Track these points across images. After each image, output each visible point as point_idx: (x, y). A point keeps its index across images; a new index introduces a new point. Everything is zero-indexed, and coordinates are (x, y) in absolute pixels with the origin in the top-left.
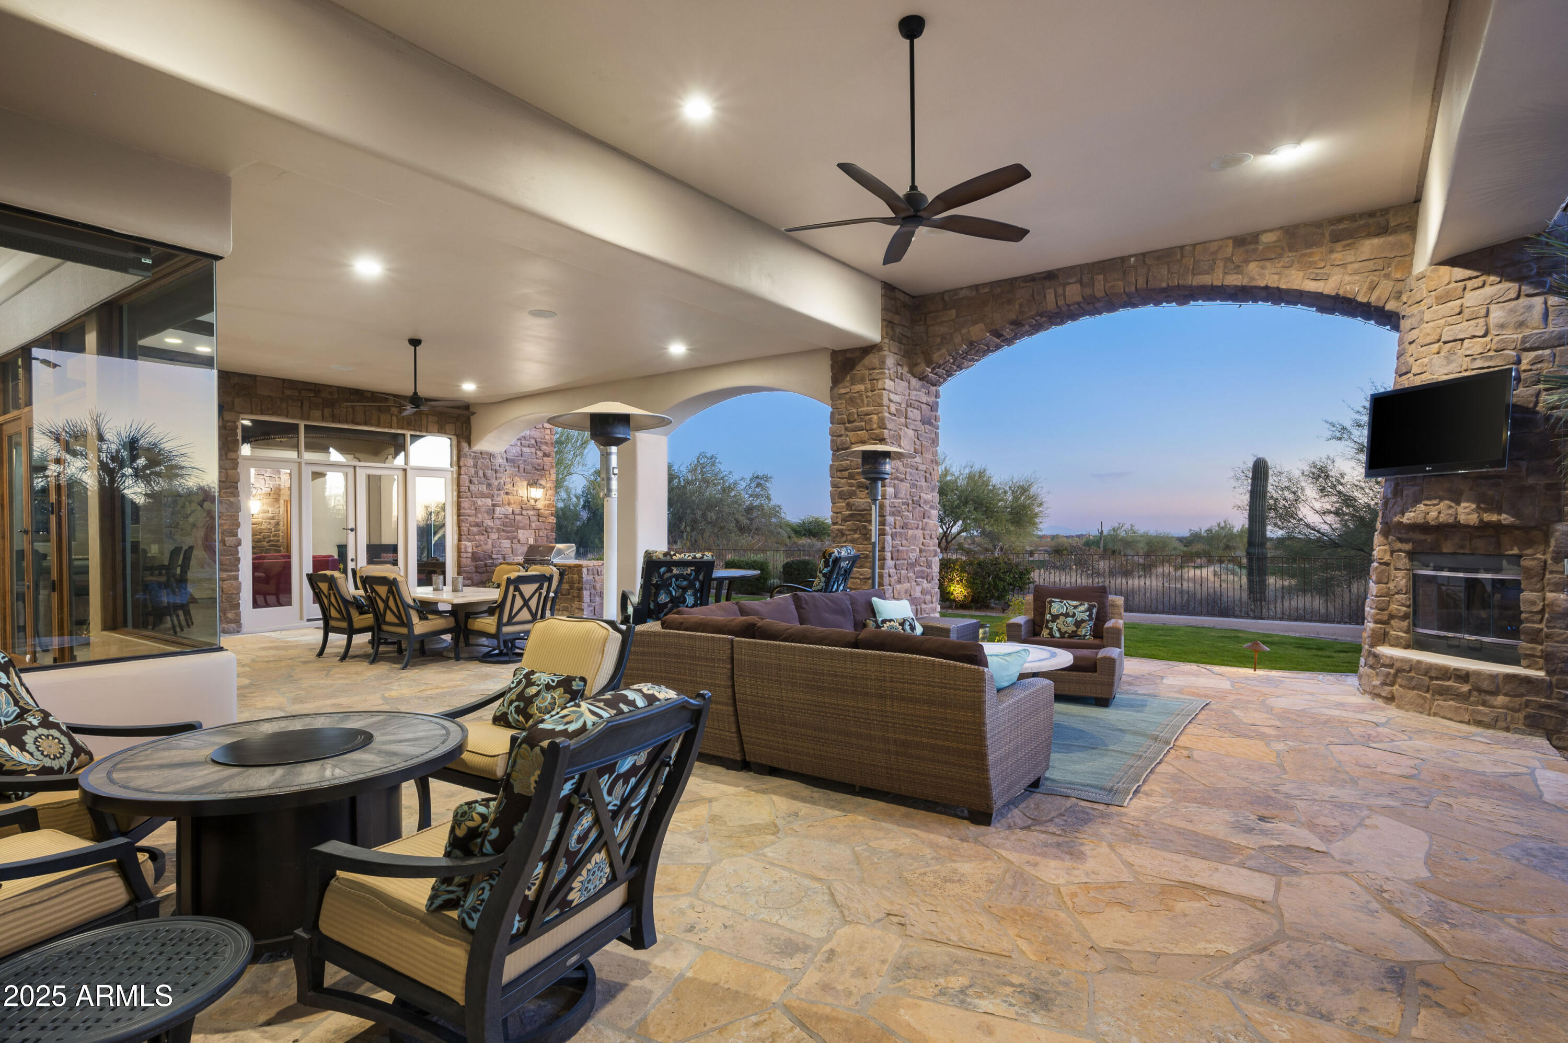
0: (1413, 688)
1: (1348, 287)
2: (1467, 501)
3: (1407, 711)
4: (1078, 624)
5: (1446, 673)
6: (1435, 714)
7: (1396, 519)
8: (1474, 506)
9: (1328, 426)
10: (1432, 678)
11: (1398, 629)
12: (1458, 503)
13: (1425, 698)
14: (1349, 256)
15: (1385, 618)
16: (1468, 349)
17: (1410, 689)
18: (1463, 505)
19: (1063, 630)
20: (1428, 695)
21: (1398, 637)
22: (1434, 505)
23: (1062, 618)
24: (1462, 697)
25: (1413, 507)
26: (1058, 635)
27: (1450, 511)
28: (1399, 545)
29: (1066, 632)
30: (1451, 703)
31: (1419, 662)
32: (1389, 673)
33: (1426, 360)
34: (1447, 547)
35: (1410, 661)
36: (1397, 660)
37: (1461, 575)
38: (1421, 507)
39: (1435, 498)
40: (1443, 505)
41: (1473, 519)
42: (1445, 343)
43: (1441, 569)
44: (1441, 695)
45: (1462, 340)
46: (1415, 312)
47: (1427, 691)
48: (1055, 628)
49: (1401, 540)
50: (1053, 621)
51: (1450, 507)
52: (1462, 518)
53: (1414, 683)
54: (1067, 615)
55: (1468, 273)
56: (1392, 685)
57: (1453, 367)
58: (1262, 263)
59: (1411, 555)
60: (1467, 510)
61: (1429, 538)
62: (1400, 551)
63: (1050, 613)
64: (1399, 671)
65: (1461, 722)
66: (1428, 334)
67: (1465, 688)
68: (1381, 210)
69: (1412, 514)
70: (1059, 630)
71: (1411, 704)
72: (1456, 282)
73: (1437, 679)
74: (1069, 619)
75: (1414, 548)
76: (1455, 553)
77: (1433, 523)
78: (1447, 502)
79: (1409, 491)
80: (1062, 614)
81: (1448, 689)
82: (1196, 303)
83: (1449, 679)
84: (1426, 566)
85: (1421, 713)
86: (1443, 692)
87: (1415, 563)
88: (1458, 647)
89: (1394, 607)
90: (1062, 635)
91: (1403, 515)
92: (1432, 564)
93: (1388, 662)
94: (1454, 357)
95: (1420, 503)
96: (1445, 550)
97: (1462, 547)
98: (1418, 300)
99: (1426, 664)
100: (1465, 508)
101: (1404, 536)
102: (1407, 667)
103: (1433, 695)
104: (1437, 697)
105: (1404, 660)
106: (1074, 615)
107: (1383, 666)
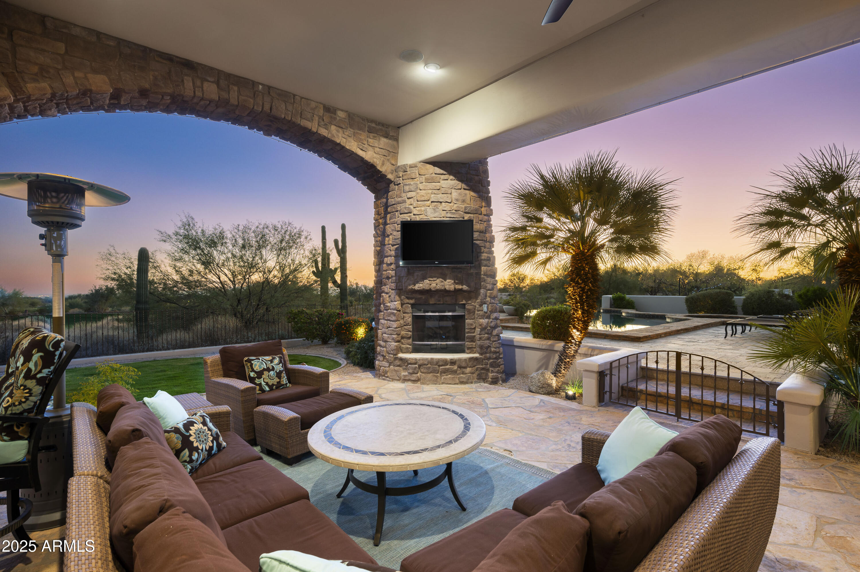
0: (431, 372)
1: (375, 160)
2: (450, 279)
3: (428, 385)
4: (279, 375)
5: (445, 362)
6: (443, 383)
7: (410, 287)
8: (453, 281)
9: (158, 233)
10: (439, 366)
11: (407, 344)
12: (445, 280)
13: (437, 377)
14: (375, 143)
15: (399, 339)
16: (445, 207)
17: (428, 373)
18: (447, 281)
19: (270, 384)
20: (438, 375)
21: (407, 348)
22: (434, 281)
23: (266, 373)
24: (454, 372)
25: (421, 281)
26: (267, 389)
27: (442, 284)
28: (407, 301)
29: (273, 385)
30: (450, 376)
31: (432, 359)
32: (416, 367)
33: (423, 208)
34: (432, 301)
35: (427, 359)
36: (419, 360)
37: (437, 314)
38: (426, 281)
39: (435, 277)
40: (438, 281)
41: (452, 288)
42: (432, 202)
43: (428, 312)
44: (445, 373)
45: (441, 202)
46: (412, 183)
47: (438, 373)
48: (263, 383)
49: (408, 298)
50: (259, 377)
51: (442, 282)
52: (447, 287)
53: (431, 370)
54: (268, 370)
55: (442, 171)
56: (417, 373)
57: (436, 215)
58: (338, 128)
59: (413, 305)
60: (450, 283)
61: (424, 297)
62: (408, 303)
63: (253, 370)
64: (420, 366)
65: (455, 384)
66: (423, 196)
67: (455, 367)
68: (387, 125)
69: (421, 285)
70: (267, 384)
71: (430, 381)
72: (435, 174)
73: (442, 365)
74: (272, 373)
75: (415, 302)
76: (435, 304)
77: (434, 289)
78: (441, 279)
79: (418, 273)
80: (264, 370)
81: (448, 369)
82: (275, 138)
83: (447, 365)
84: (420, 311)
85: (436, 384)
86: (446, 371)
87: (414, 309)
88: (436, 348)
89: (403, 333)
90: (271, 387)
91: (415, 285)
92: (423, 310)
93: (414, 361)
94: (437, 210)
95: (426, 279)
96: (431, 303)
97: (439, 301)
98: (414, 177)
99: (436, 359)
100: (449, 282)
101: (409, 296)
102: (426, 363)
103: (441, 374)
104: (443, 374)
105: (423, 359)
106: (273, 369)
107: (411, 364)
